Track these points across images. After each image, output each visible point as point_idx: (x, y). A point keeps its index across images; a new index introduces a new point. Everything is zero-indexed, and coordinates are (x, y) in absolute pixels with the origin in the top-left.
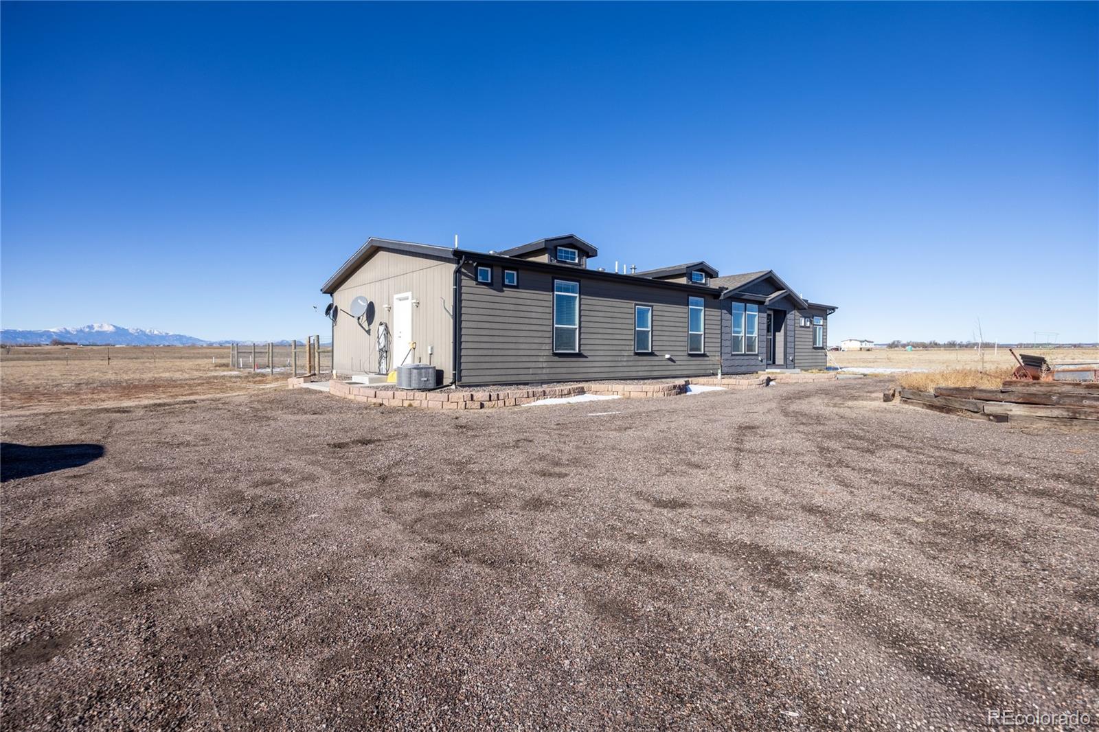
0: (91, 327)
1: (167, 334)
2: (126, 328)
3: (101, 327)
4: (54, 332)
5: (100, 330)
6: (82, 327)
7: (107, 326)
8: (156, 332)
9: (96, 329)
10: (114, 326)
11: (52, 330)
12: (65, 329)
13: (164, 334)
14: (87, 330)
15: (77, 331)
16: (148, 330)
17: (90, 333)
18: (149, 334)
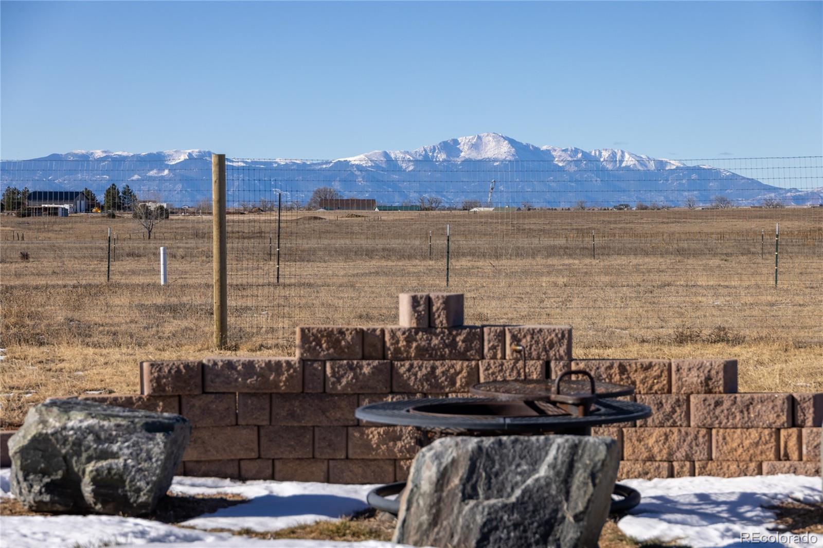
0: (451, 147)
1: (661, 164)
2: (544, 148)
3: (476, 146)
4: (359, 167)
5: (474, 155)
6: (428, 146)
7: (492, 144)
8: (629, 161)
9: (466, 153)
10: (512, 142)
11: (355, 160)
12: (386, 155)
13: (652, 166)
14: (442, 156)
15: (416, 162)
16: (605, 155)
17: (448, 168)
18: (610, 166)
